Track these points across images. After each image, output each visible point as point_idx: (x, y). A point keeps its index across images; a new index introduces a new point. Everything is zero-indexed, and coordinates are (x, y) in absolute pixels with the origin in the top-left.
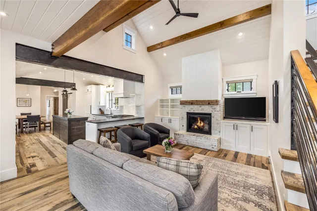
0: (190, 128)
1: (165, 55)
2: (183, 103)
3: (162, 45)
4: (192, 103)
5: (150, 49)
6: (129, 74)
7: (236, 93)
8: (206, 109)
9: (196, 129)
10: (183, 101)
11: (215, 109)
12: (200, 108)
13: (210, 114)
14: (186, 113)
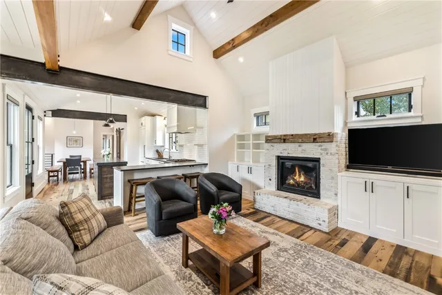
0: (282, 184)
1: (241, 60)
2: (270, 140)
3: (233, 44)
4: (284, 139)
5: (217, 54)
6: (182, 95)
7: (374, 117)
8: (310, 151)
9: (293, 185)
10: (269, 137)
11: (326, 149)
12: (300, 149)
13: (318, 160)
14: (275, 158)
